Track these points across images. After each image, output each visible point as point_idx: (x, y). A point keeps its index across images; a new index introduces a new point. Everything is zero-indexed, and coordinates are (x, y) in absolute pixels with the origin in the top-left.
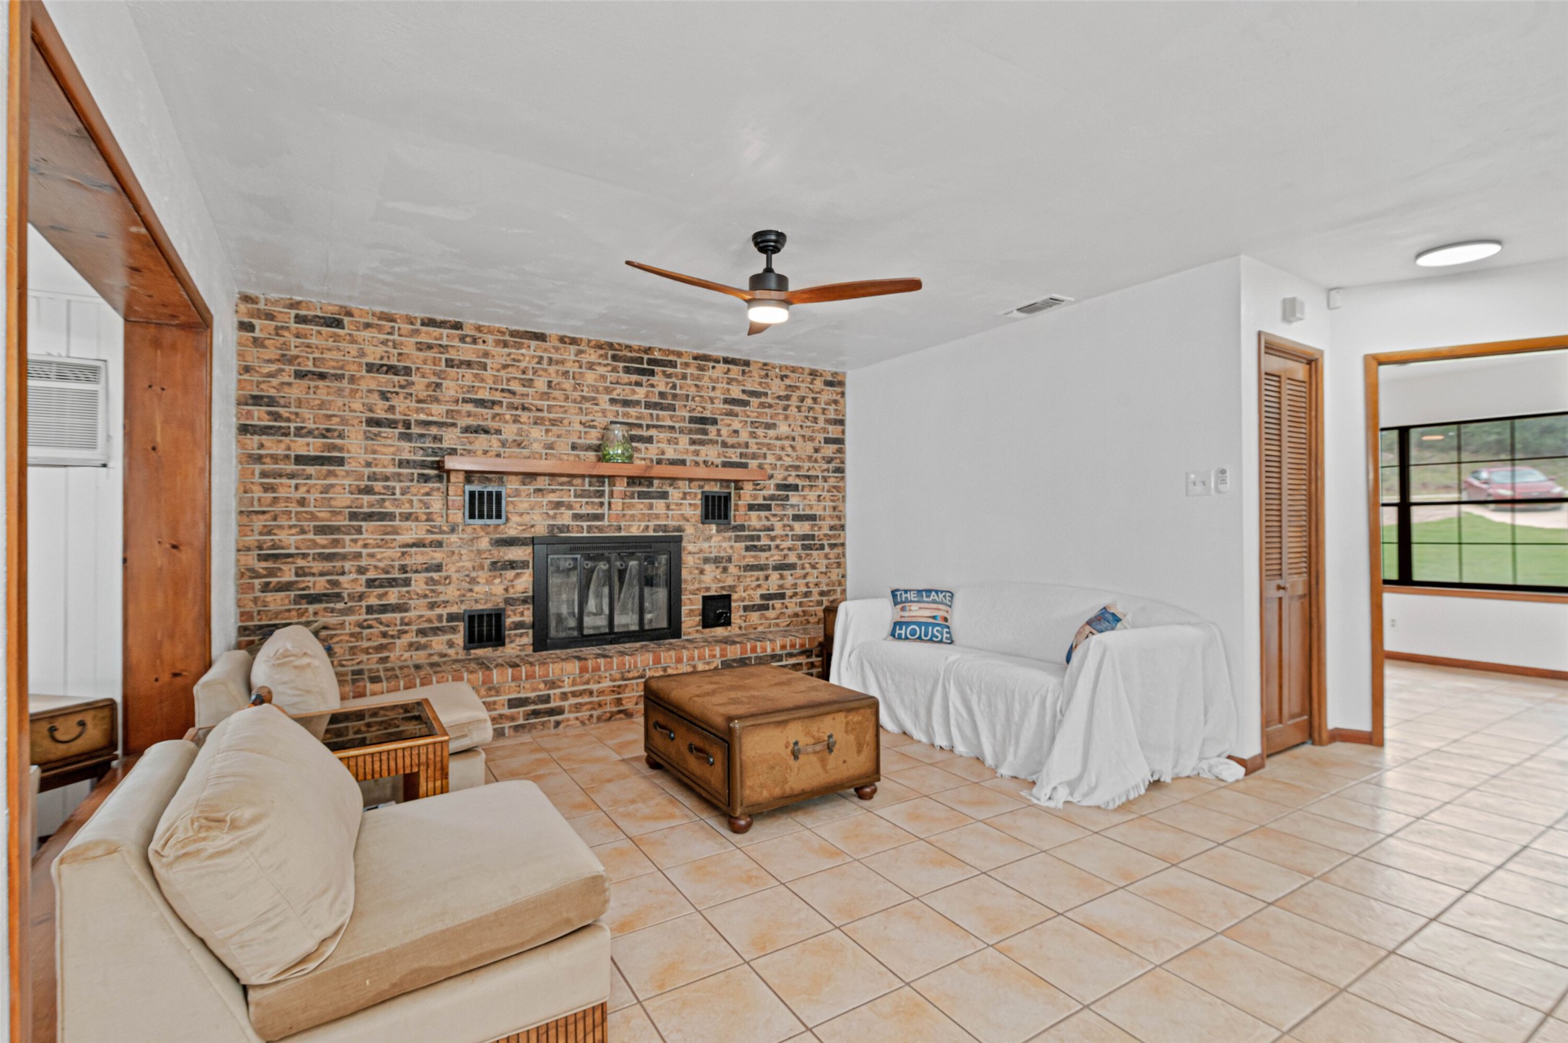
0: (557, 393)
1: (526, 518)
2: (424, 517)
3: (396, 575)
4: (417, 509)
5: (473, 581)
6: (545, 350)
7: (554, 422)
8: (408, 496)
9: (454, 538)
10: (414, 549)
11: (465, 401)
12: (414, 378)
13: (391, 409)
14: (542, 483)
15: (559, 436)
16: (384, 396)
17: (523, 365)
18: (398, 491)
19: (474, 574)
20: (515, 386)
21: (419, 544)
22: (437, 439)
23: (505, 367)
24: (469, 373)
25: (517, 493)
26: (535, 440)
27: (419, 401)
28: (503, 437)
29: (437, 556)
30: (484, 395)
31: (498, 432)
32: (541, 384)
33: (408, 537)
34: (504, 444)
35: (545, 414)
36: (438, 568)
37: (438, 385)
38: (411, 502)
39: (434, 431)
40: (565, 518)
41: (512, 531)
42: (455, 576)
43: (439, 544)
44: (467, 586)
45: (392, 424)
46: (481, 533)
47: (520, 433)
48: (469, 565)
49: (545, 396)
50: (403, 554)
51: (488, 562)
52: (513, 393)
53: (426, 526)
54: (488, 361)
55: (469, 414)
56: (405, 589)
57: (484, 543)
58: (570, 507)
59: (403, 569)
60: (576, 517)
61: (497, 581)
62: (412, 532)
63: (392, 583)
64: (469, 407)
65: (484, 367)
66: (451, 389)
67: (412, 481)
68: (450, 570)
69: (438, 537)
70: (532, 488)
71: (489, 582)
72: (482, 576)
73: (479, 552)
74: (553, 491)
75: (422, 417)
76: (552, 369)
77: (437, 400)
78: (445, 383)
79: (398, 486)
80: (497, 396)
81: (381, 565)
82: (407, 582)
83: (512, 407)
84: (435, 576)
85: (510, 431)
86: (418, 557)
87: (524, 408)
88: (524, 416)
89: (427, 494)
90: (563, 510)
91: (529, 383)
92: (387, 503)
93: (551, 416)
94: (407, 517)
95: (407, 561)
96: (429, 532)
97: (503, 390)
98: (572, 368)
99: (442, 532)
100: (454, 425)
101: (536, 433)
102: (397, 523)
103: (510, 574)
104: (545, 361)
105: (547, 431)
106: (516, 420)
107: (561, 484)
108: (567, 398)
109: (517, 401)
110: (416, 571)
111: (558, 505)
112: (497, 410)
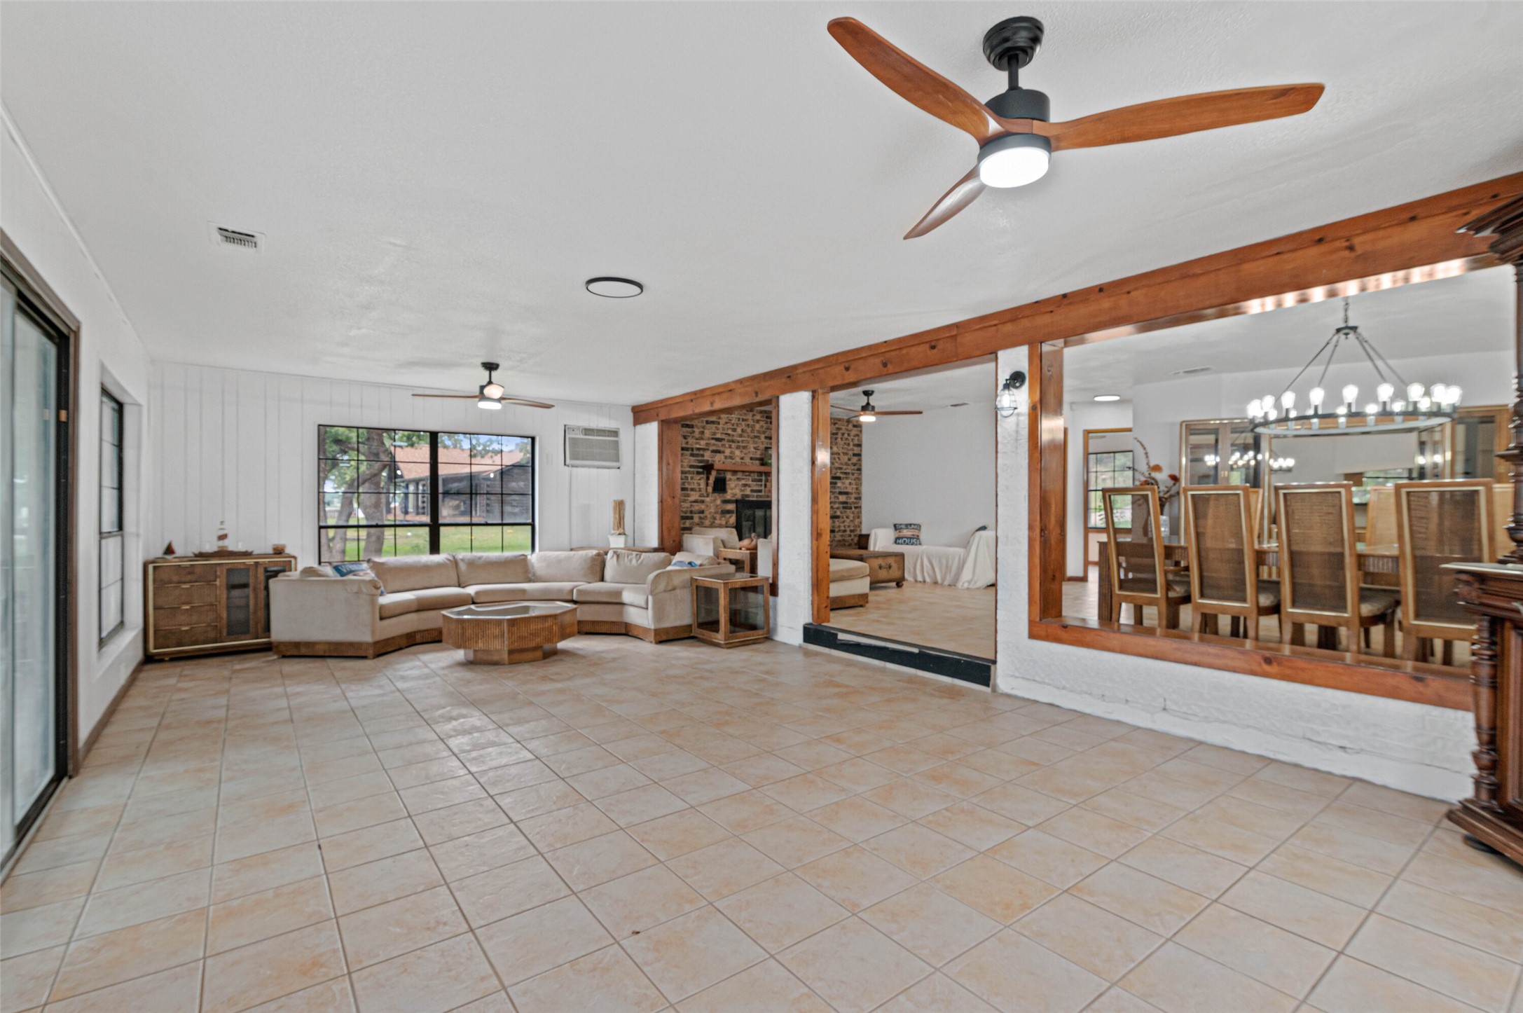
0: (745, 434)
1: (734, 491)
2: (698, 490)
3: (688, 515)
4: (696, 486)
5: (715, 519)
6: (741, 415)
7: (745, 447)
8: (693, 481)
9: (708, 499)
10: (694, 504)
11: (713, 439)
12: (695, 429)
13: (687, 443)
14: (740, 475)
15: (745, 454)
16: (685, 437)
17: (733, 422)
18: (689, 478)
19: (715, 515)
20: (730, 432)
21: (696, 501)
22: (703, 456)
23: (726, 423)
24: (714, 426)
25: (730, 480)
26: (737, 456)
27: (697, 439)
28: (726, 454)
29: (703, 507)
30: (718, 436)
31: (724, 452)
32: (739, 431)
33: (692, 498)
34: (726, 457)
35: (741, 444)
36: (702, 512)
37: (703, 432)
38: (694, 483)
39: (701, 452)
40: (748, 492)
41: (728, 496)
42: (709, 516)
43: (703, 502)
44: (712, 520)
45: (687, 449)
46: (718, 499)
47: (731, 452)
48: (713, 511)
49: (741, 436)
50: (691, 505)
51: (720, 510)
52: (729, 435)
53: (698, 494)
54: (720, 421)
55: (714, 445)
56: (691, 521)
57: (718, 502)
58: (749, 486)
59: (691, 512)
60: (752, 491)
61: (723, 519)
62: (694, 496)
63: (687, 518)
64: (713, 442)
65: (719, 423)
66: (707, 433)
67: (694, 474)
68: (707, 513)
69: (702, 498)
70: (735, 477)
71: (720, 519)
72: (718, 516)
73: (717, 506)
74: (744, 479)
75: (698, 446)
76: (743, 423)
77: (702, 439)
78: (706, 431)
79: (689, 476)
80: (724, 437)
81: (684, 510)
82: (692, 518)
83: (729, 441)
84: (702, 515)
85: (728, 452)
86: (696, 507)
87: (733, 441)
88: (733, 445)
89: (700, 480)
90: (747, 488)
91: (734, 430)
92: (686, 484)
93: (743, 445)
94: (692, 490)
95: (693, 509)
96: (700, 496)
97: (726, 434)
98: (751, 422)
99: (704, 497)
100: (708, 449)
101: (737, 452)
102: (689, 492)
103: (728, 516)
104: (741, 420)
105: (741, 452)
106: (730, 447)
107: (746, 476)
108: (748, 436)
109: (730, 438)
110: (695, 513)
111: (745, 485)
112: (723, 442)
